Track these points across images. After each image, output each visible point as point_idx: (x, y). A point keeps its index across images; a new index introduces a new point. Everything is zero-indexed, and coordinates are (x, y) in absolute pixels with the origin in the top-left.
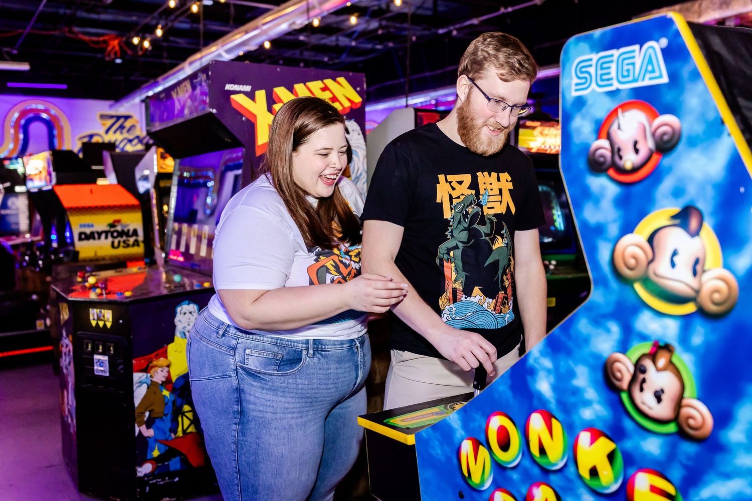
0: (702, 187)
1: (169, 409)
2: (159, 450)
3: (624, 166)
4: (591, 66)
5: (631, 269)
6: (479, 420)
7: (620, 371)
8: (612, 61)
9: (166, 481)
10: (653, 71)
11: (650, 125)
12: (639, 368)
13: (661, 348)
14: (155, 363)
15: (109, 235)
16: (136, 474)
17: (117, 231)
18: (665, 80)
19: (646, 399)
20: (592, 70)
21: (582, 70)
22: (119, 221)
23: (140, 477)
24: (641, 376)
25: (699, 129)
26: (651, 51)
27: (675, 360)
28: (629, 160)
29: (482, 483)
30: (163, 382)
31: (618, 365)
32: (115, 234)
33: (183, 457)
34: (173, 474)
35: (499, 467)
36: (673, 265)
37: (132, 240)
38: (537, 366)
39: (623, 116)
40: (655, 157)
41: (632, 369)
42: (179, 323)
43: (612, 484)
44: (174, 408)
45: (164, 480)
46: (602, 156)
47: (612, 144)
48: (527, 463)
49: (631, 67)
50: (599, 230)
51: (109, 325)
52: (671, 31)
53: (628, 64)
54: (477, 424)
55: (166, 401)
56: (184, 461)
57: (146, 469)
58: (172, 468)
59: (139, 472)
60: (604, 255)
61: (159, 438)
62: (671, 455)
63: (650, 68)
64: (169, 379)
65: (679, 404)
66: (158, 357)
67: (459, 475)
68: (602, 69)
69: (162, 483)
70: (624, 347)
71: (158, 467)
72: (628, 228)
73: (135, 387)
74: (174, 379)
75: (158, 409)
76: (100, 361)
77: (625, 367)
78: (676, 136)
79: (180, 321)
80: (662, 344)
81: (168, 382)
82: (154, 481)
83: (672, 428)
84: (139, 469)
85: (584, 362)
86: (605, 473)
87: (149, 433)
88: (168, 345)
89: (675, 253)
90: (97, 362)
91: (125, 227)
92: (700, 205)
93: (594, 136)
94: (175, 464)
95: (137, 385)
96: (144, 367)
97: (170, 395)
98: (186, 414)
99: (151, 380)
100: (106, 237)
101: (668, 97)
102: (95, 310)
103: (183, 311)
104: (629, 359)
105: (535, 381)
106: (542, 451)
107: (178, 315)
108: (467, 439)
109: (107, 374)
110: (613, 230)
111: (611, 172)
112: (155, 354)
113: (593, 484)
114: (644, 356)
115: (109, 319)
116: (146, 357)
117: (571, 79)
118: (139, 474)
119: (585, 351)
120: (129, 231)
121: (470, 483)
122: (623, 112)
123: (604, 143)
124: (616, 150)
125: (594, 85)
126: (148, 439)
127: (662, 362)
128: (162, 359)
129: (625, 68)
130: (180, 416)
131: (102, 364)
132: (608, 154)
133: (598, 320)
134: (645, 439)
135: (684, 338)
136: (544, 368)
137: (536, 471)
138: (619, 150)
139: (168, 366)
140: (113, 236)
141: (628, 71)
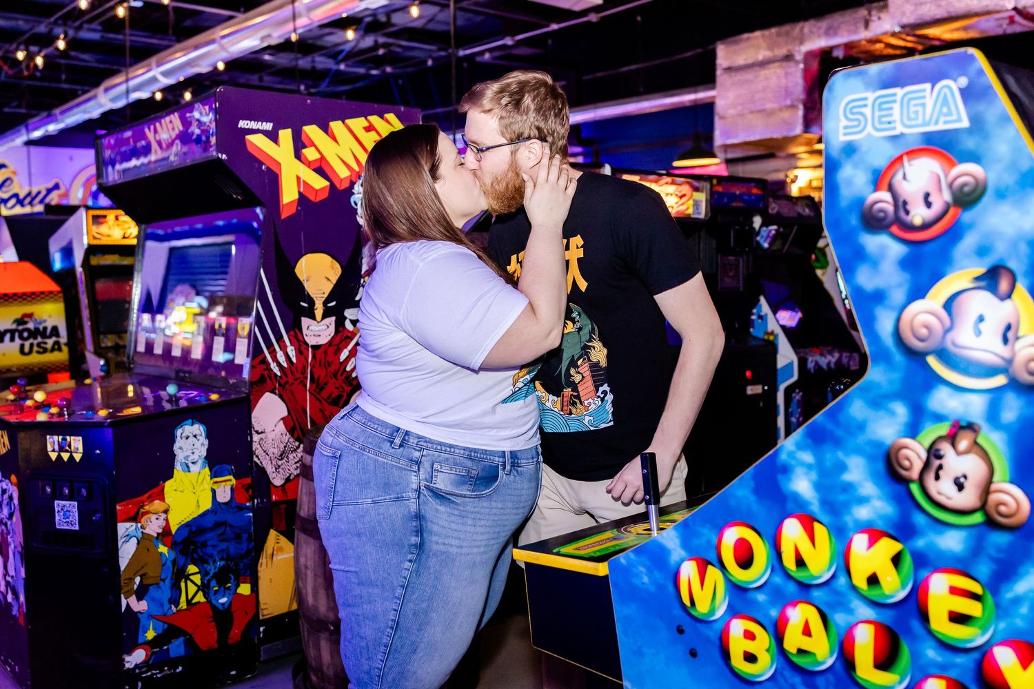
0: (1014, 244)
1: (169, 573)
2: (154, 629)
3: (912, 222)
4: (865, 106)
5: (921, 340)
6: (709, 535)
7: (908, 459)
8: (895, 101)
9: (165, 673)
10: (949, 113)
11: (946, 176)
12: (934, 453)
13: (962, 428)
14: (147, 508)
15: (17, 334)
16: (124, 665)
17: (28, 330)
18: (965, 123)
19: (943, 489)
20: (867, 111)
21: (853, 110)
22: (30, 315)
23: (129, 669)
24: (937, 463)
25: (1009, 179)
26: (946, 90)
27: (980, 440)
28: (919, 214)
29: (712, 612)
30: (158, 534)
31: (905, 452)
32: (25, 334)
33: (188, 637)
34: (174, 663)
35: (737, 590)
36: (978, 333)
37: (50, 342)
38: (793, 462)
39: (910, 165)
40: (952, 211)
41: (924, 455)
42: (180, 450)
43: (898, 591)
44: (175, 571)
45: (162, 671)
46: (881, 210)
47: (895, 197)
48: (778, 579)
49: (920, 109)
50: (879, 297)
51: (78, 457)
52: (972, 69)
53: (915, 105)
54: (703, 540)
55: (164, 562)
56: (189, 643)
57: (138, 657)
58: (173, 654)
59: (128, 662)
60: (885, 325)
61: (155, 613)
62: (977, 549)
63: (945, 110)
64: (167, 529)
65: (986, 490)
66: (151, 499)
67: (677, 605)
68: (880, 109)
69: (159, 676)
70: (913, 430)
71: (153, 653)
72: (918, 292)
73: (120, 543)
74: (174, 530)
75: (153, 572)
76: (65, 509)
77: (914, 453)
78: (980, 188)
79: (181, 448)
80: (963, 424)
81: (165, 533)
82: (149, 673)
83: (978, 518)
84: (127, 658)
85: (859, 451)
86: (889, 579)
87: (140, 606)
88: (164, 482)
89: (981, 319)
90: (58, 511)
91: (40, 323)
92: (1012, 265)
93: (871, 188)
94: (176, 648)
95: (124, 540)
96: (133, 514)
97: (168, 553)
98: (191, 577)
99: (142, 532)
100: (12, 340)
101: (970, 143)
102: (56, 437)
103: (183, 435)
104: (920, 443)
105: (789, 480)
106: (800, 563)
107: (179, 438)
108: (689, 560)
109: (77, 528)
110: (898, 296)
111: (895, 229)
112: (147, 495)
113: (873, 594)
114: (940, 439)
115: (77, 449)
116: (135, 500)
117: (839, 120)
118: (127, 666)
119: (861, 439)
120: (45, 328)
121: (693, 613)
122: (909, 160)
123: (885, 195)
124: (900, 203)
125: (869, 129)
126: (139, 614)
127: (963, 444)
128: (157, 502)
129: (912, 109)
130: (183, 580)
131: (68, 513)
132: (890, 208)
133: (878, 402)
134: (941, 533)
135: (993, 415)
136: (803, 464)
137: (791, 588)
138: (905, 203)
139: (166, 512)
140: (21, 337)
141: (916, 112)
